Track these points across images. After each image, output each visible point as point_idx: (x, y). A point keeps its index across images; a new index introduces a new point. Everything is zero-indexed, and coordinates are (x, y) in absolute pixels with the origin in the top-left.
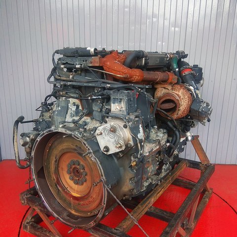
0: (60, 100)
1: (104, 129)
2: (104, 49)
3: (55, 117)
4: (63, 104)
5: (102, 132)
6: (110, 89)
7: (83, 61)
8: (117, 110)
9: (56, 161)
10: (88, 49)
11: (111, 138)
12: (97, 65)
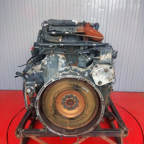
0: (50, 56)
1: (99, 71)
2: (84, 22)
3: (49, 69)
4: (53, 59)
5: (98, 73)
6: (97, 46)
7: (70, 29)
8: (105, 59)
9: (54, 99)
10: (73, 21)
11: (104, 76)
12: (82, 32)
